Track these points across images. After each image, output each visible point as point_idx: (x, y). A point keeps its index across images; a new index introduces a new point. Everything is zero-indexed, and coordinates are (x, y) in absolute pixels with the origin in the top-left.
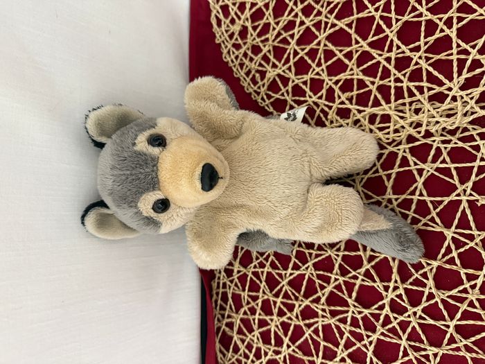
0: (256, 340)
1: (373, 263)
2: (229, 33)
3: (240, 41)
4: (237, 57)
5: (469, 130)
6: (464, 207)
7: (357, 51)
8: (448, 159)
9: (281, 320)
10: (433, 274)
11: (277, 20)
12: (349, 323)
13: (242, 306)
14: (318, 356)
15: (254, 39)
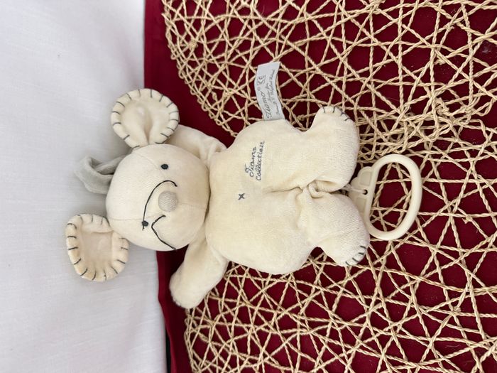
0: (231, 348)
1: (356, 275)
5: (460, 146)
6: (451, 225)
8: (437, 174)
9: (258, 328)
10: (415, 290)
12: (328, 335)
13: (218, 313)
14: (295, 367)
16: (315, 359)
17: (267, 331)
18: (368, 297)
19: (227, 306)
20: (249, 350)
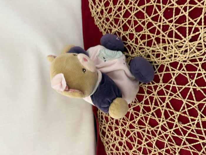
0: (114, 134)
1: (155, 110)
2: (97, 12)
3: (101, 16)
4: (100, 23)
6: (191, 91)
7: (147, 21)
8: (185, 69)
9: (122, 128)
11: (114, 6)
12: (146, 132)
13: (108, 121)
15: (106, 15)
16: (142, 140)
17: (125, 129)
18: (160, 119)
19: (111, 119)
20: (120, 135)
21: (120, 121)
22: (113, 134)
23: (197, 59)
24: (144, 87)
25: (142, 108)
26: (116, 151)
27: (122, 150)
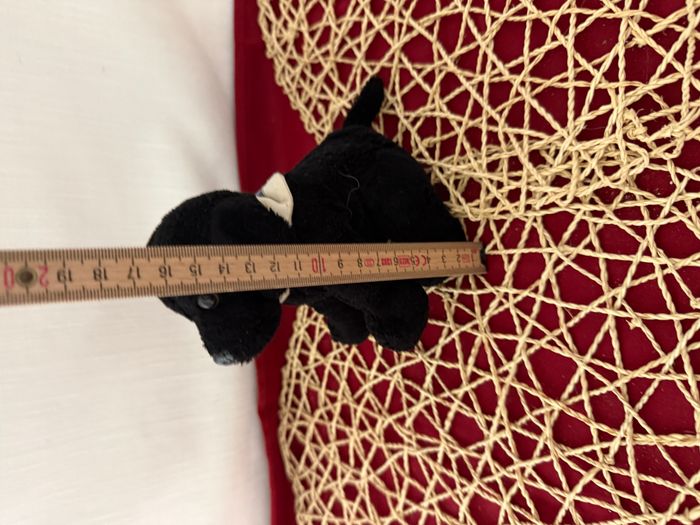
1: (475, 385)
5: (634, 199)
6: (609, 328)
8: (596, 244)
9: (362, 435)
10: (552, 420)
12: (439, 462)
13: (319, 407)
16: (426, 488)
17: (371, 440)
18: (489, 418)
19: (328, 401)
21: (355, 411)
22: (329, 454)
23: (642, 209)
24: (448, 295)
25: (431, 371)
26: (331, 515)
27: (353, 516)
